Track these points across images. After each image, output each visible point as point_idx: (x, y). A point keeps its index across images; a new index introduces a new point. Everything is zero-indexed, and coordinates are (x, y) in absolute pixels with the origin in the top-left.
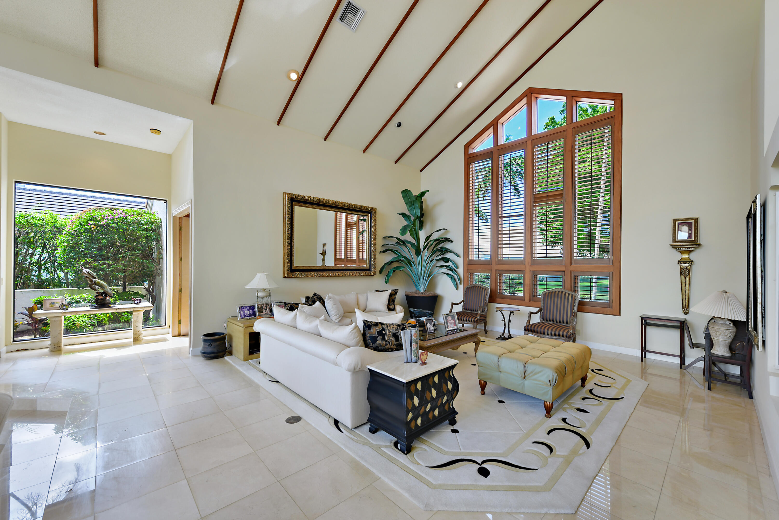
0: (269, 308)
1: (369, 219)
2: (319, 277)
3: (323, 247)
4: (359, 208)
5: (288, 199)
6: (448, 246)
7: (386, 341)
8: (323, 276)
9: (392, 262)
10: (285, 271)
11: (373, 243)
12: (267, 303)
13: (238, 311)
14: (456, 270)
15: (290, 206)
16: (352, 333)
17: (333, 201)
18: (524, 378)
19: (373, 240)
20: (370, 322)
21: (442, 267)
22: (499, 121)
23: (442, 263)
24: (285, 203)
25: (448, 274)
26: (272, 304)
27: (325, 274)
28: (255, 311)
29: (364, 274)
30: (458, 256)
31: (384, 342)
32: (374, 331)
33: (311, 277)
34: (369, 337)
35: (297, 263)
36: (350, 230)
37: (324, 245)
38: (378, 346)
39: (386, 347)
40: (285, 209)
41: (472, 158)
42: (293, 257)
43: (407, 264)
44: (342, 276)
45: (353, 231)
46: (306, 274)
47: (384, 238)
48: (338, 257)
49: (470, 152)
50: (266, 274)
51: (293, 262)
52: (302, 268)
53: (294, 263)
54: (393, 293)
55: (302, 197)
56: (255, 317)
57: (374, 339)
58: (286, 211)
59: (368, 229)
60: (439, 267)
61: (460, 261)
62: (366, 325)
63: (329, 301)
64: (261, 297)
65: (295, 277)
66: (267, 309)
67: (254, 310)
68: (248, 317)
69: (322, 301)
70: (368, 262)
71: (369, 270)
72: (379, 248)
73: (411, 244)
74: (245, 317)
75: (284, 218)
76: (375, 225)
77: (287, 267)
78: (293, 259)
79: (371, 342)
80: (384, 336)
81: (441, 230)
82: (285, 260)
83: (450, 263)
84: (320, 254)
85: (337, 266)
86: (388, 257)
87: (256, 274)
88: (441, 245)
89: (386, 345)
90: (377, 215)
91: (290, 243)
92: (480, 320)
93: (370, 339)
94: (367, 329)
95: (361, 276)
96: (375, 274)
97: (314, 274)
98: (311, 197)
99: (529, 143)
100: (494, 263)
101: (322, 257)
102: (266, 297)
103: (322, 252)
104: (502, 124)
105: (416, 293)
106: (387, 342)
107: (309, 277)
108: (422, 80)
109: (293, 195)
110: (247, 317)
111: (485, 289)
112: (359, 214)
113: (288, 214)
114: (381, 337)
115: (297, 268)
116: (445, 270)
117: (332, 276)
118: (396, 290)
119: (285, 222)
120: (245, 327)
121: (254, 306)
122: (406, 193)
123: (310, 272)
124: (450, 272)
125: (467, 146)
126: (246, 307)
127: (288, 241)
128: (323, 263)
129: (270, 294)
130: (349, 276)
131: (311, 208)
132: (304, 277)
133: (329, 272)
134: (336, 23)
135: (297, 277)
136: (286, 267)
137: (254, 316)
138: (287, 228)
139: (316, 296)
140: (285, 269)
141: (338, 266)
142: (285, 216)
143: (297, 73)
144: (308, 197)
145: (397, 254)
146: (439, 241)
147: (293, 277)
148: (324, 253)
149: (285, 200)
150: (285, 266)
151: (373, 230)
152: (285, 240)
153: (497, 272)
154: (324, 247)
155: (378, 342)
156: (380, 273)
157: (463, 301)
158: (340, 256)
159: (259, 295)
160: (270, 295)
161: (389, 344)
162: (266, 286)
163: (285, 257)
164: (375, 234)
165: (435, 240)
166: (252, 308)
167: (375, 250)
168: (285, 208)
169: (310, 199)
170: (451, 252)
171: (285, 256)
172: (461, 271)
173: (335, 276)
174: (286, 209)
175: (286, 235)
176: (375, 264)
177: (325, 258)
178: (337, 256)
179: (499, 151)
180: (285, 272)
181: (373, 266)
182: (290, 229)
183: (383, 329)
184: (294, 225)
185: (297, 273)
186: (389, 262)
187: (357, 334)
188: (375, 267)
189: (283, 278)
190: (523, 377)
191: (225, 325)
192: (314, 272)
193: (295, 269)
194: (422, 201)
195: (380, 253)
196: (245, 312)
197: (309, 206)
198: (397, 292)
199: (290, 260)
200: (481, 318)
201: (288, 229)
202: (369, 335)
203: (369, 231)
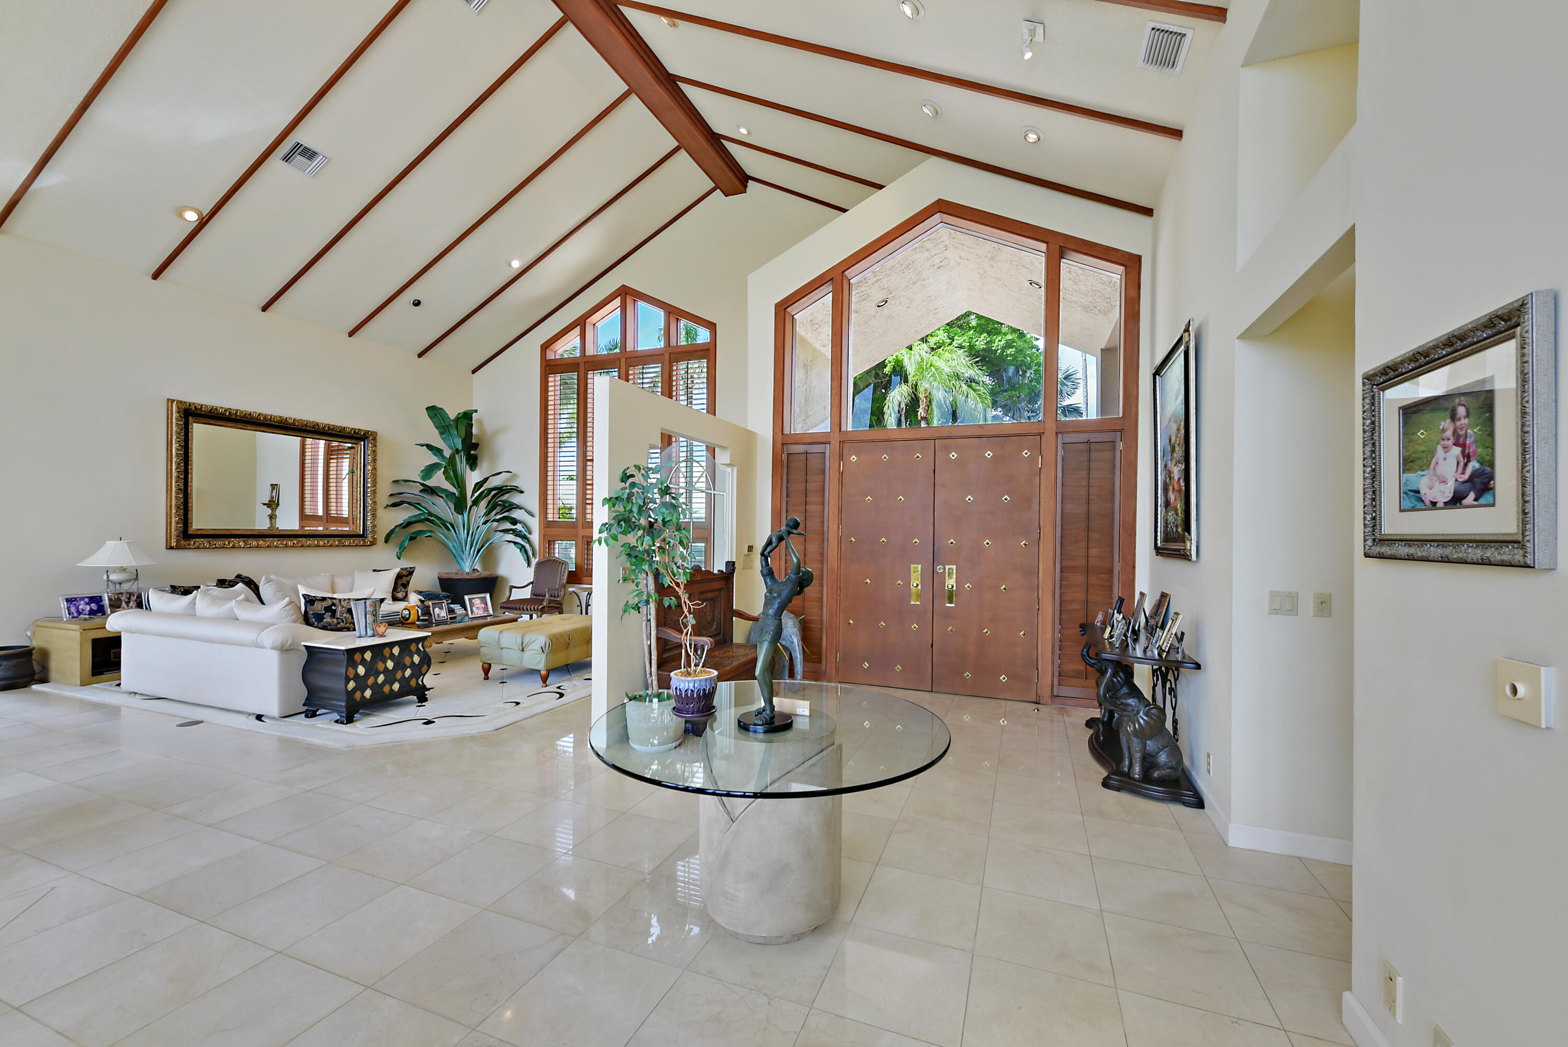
0: (136, 601)
1: (361, 450)
2: (250, 547)
3: (272, 492)
4: (340, 431)
5: (178, 412)
6: (516, 499)
7: (338, 619)
8: (258, 547)
9: (408, 524)
10: (171, 537)
11: (369, 490)
12: (131, 591)
13: (62, 606)
14: (529, 536)
15: (182, 423)
16: (285, 611)
17: (281, 417)
18: (523, 650)
19: (369, 485)
20: (314, 597)
21: (506, 531)
22: (587, 320)
23: (508, 526)
24: (172, 419)
25: (515, 543)
26: (141, 594)
27: (264, 543)
28: (103, 606)
29: (350, 543)
30: (533, 516)
31: (335, 620)
32: (319, 607)
33: (231, 548)
34: (312, 614)
35: (198, 523)
36: (335, 461)
37: (274, 486)
38: (326, 625)
39: (339, 626)
40: (172, 428)
41: (551, 367)
42: (189, 513)
43: (441, 527)
44: (302, 546)
45: (343, 462)
46: (219, 543)
47: (396, 482)
48: (308, 512)
49: (550, 356)
50: (127, 543)
51: (190, 521)
52: (210, 533)
53: (192, 523)
54: (405, 573)
55: (212, 409)
56: (102, 615)
57: (320, 617)
58: (174, 431)
59: (360, 467)
60: (501, 531)
61: (535, 524)
62: (308, 600)
63: (267, 586)
64: (117, 581)
65: (195, 548)
66: (132, 603)
67: (102, 603)
68: (87, 616)
69: (252, 586)
70: (360, 523)
71: (363, 536)
72: (383, 498)
73: (447, 494)
74: (80, 615)
75: (169, 444)
76: (374, 460)
77: (175, 531)
78: (189, 516)
79: (316, 621)
80: (333, 614)
81: (501, 473)
82: (171, 518)
83: (519, 527)
84: (264, 504)
85: (306, 528)
86: (402, 515)
87: (105, 543)
88: (505, 497)
89: (338, 623)
90: (378, 444)
91: (182, 488)
92: (549, 607)
93: (313, 618)
94: (309, 604)
95: (344, 546)
96: (373, 543)
97: (239, 542)
98: (230, 409)
99: (623, 360)
100: (580, 526)
101: (269, 511)
102: (128, 581)
103: (269, 501)
104: (594, 325)
105: (457, 574)
106: (340, 620)
107: (226, 548)
108: (447, 251)
109: (190, 405)
110: (86, 614)
111: (563, 564)
112: (341, 440)
113: (177, 438)
114: (330, 614)
115: (200, 533)
116: (510, 537)
117: (278, 547)
118: (411, 568)
119: (171, 451)
120: (84, 630)
121: (101, 597)
122: (434, 412)
123: (229, 539)
124: (519, 540)
125: (545, 347)
126: (82, 599)
127: (178, 485)
128: (271, 524)
129: (137, 576)
130: (318, 546)
131: (231, 427)
132: (216, 548)
133: (272, 539)
134: (275, 163)
135: (198, 548)
136: (173, 530)
137: (100, 614)
138: (176, 462)
139: (243, 578)
140: (171, 533)
141: (309, 528)
142: (171, 440)
143: (199, 213)
144: (223, 410)
145: (421, 510)
146: (502, 490)
147: (190, 548)
148: (273, 504)
149: (172, 412)
150: (171, 529)
151: (370, 468)
152: (171, 482)
153: (584, 539)
154: (275, 491)
155: (325, 620)
156: (386, 541)
157: (532, 583)
158: (315, 511)
159: (110, 578)
160: (137, 578)
161: (343, 622)
162: (129, 561)
163: (171, 512)
164: (374, 475)
165: (495, 489)
166: (97, 600)
167: (375, 502)
168: (172, 426)
169: (230, 412)
170: (521, 509)
171: (171, 510)
172: (535, 537)
173: (286, 546)
174: (174, 429)
175: (174, 474)
176: (374, 526)
177: (277, 514)
178: (306, 511)
179: (586, 364)
180: (171, 540)
181: (369, 528)
182: (182, 464)
183: (334, 604)
184: (192, 457)
185: (199, 541)
186: (403, 523)
187: (292, 612)
188: (374, 532)
189: (167, 549)
190: (521, 649)
191: (29, 633)
192: (238, 540)
193: (194, 533)
194: (472, 425)
195: (385, 508)
196: (80, 607)
197: (227, 425)
198: (413, 572)
199: (182, 518)
200: (550, 605)
201: (179, 464)
202: (311, 612)
203: (361, 469)
